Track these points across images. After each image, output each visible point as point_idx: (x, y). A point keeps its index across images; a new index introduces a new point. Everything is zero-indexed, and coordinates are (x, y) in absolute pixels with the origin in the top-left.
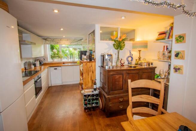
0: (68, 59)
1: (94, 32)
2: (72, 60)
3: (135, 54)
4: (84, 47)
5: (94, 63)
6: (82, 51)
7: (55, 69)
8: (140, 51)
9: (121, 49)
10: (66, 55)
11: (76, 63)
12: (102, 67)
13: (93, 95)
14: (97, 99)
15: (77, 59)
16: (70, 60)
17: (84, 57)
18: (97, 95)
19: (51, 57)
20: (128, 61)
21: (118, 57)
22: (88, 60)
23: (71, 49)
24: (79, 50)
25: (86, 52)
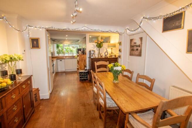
0: (69, 54)
1: (85, 38)
2: (72, 55)
3: (109, 51)
4: (80, 46)
5: (85, 55)
6: (78, 49)
7: (61, 61)
8: (112, 49)
9: (101, 48)
10: (67, 52)
11: (75, 57)
12: (90, 57)
13: (84, 73)
14: (87, 75)
15: (75, 54)
16: (70, 55)
17: (80, 52)
18: (87, 73)
19: (57, 53)
20: (105, 54)
21: (99, 52)
22: (82, 54)
23: (71, 47)
24: (76, 48)
25: (81, 49)
